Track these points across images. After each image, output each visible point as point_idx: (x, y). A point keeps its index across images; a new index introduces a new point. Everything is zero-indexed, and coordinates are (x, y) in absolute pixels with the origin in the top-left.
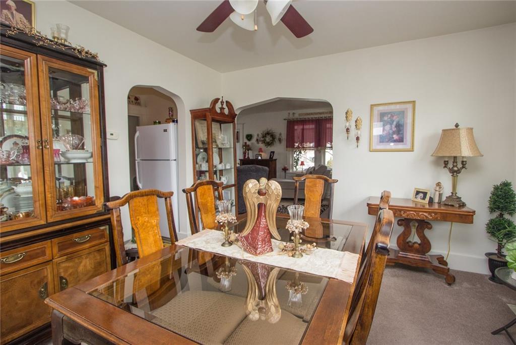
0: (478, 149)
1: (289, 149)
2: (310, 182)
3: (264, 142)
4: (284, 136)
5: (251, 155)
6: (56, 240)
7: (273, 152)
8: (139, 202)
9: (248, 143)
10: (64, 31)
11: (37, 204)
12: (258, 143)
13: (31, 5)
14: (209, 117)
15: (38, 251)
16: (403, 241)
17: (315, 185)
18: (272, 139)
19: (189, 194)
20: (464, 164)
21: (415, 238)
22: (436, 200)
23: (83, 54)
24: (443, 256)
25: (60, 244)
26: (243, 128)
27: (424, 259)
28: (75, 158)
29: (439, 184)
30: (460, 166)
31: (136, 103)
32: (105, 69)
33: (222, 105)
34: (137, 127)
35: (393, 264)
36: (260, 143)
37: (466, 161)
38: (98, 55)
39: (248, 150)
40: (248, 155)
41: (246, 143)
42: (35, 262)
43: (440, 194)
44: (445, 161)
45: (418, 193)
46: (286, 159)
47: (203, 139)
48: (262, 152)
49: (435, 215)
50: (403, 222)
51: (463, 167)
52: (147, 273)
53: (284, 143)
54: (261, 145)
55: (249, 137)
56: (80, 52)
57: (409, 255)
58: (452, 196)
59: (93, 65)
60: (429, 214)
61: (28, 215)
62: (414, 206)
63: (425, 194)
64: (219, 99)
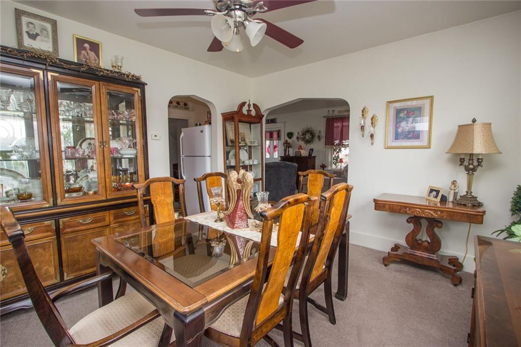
0: (495, 146)
1: (327, 146)
2: (312, 177)
3: (303, 139)
4: (323, 134)
5: (291, 152)
6: (112, 212)
7: (312, 150)
8: (158, 186)
9: (289, 141)
10: (120, 61)
11: (100, 185)
12: (298, 141)
13: (99, 44)
14: (237, 119)
15: (101, 218)
16: (412, 238)
17: (316, 180)
18: (311, 137)
19: (199, 182)
20: (480, 162)
21: (424, 237)
22: (451, 199)
23: (130, 77)
24: (458, 257)
25: (115, 215)
26: (285, 127)
27: (431, 257)
28: (126, 154)
29: (454, 183)
30: (476, 163)
31: (185, 108)
32: (146, 87)
33: (249, 108)
34: (182, 129)
35: (399, 260)
36: (300, 140)
37: (482, 159)
38: (142, 77)
39: (288, 148)
40: (288, 152)
41: (286, 141)
42: (99, 225)
43: (455, 193)
44: (461, 159)
45: (431, 191)
46: (326, 157)
47: (232, 138)
48: (302, 149)
49: (441, 213)
50: (413, 220)
51: (479, 165)
52: (163, 237)
53: (323, 140)
54: (302, 143)
55: (290, 135)
56: (128, 76)
57: (418, 253)
58: (467, 195)
59: (138, 85)
60: (434, 213)
61: (95, 193)
62: (427, 204)
63: (438, 192)
64: (246, 103)
